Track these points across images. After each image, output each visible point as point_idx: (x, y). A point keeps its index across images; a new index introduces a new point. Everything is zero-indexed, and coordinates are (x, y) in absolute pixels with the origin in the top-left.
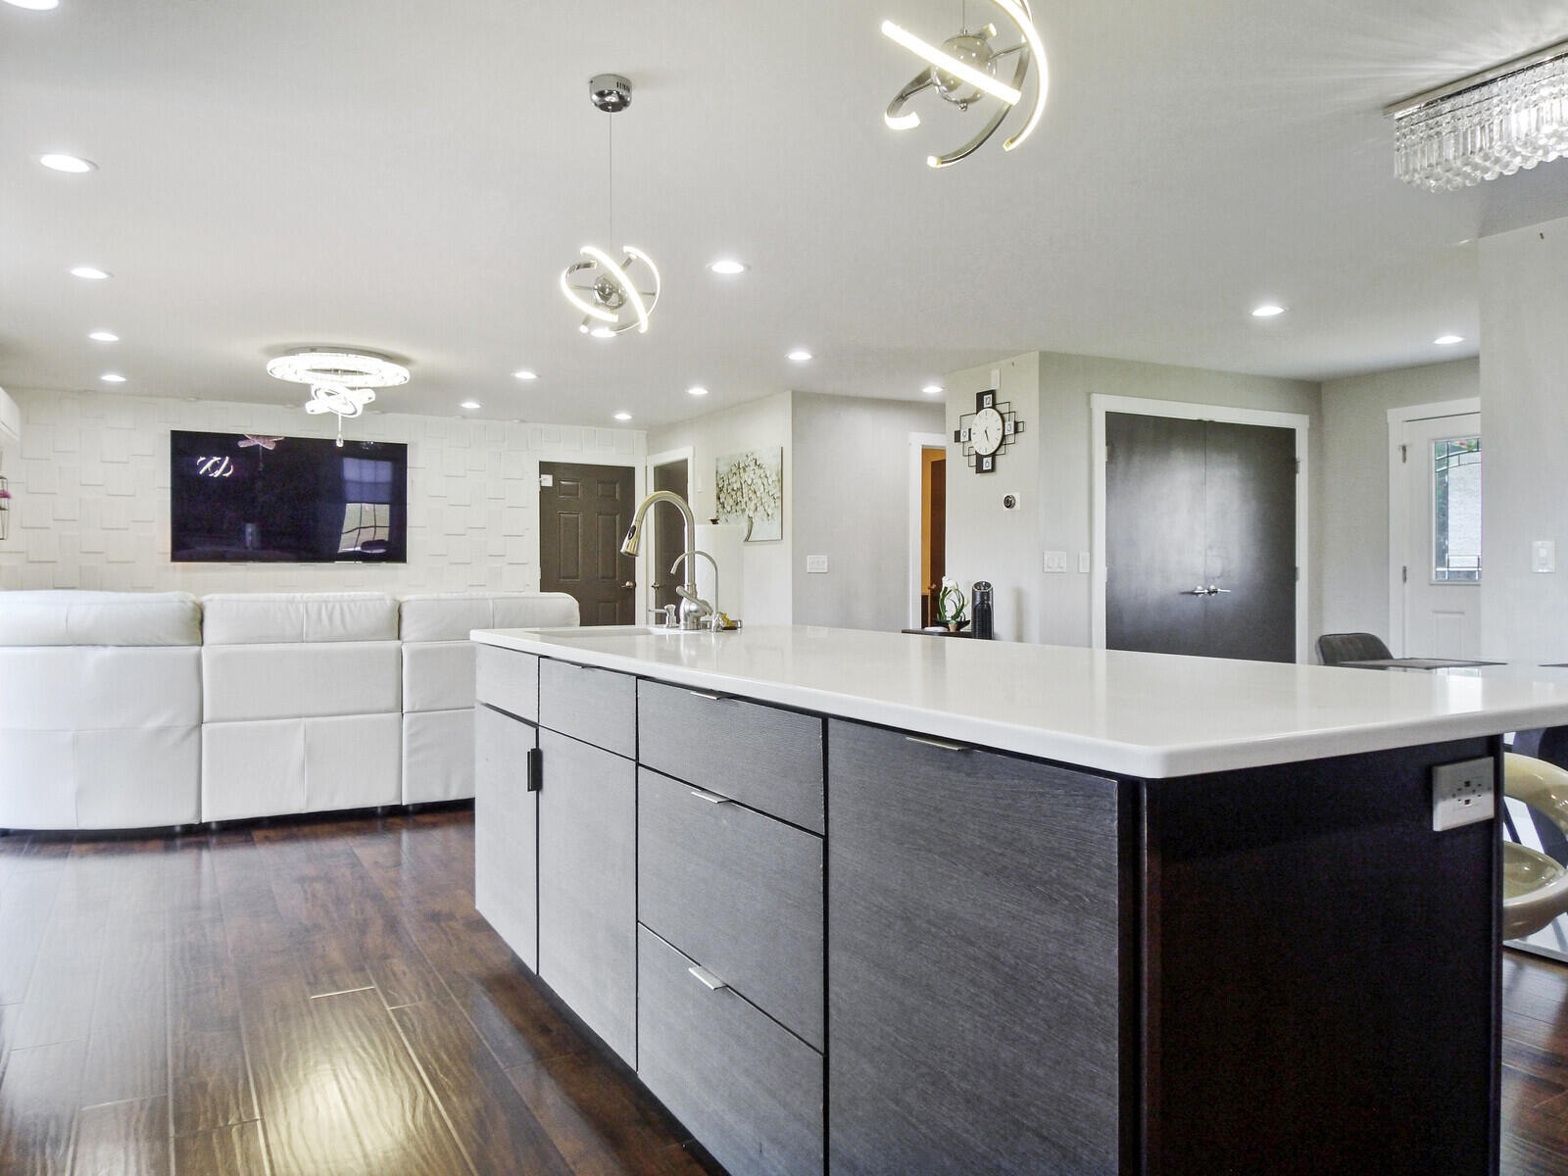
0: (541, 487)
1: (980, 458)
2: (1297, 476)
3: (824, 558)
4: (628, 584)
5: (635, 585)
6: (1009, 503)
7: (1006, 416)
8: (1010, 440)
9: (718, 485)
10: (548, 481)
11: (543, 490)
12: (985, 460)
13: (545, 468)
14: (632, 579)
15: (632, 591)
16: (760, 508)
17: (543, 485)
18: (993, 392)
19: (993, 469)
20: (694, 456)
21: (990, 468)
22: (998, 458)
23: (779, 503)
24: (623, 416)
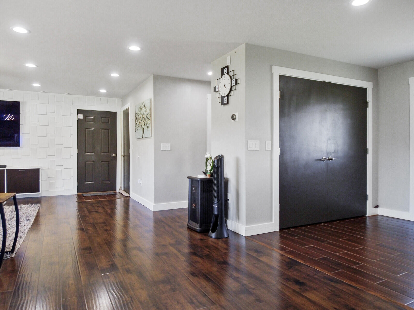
0: (78, 119)
1: (222, 98)
2: (368, 108)
3: (169, 144)
4: (113, 155)
5: (116, 156)
6: (233, 118)
7: (233, 77)
8: (234, 88)
9: (136, 116)
10: (81, 117)
11: (79, 120)
12: (224, 98)
13: (79, 112)
14: (115, 153)
15: (115, 158)
16: (146, 124)
17: (79, 118)
18: (227, 67)
19: (228, 103)
20: (131, 106)
21: (226, 102)
22: (230, 98)
23: (150, 122)
24: (103, 91)
